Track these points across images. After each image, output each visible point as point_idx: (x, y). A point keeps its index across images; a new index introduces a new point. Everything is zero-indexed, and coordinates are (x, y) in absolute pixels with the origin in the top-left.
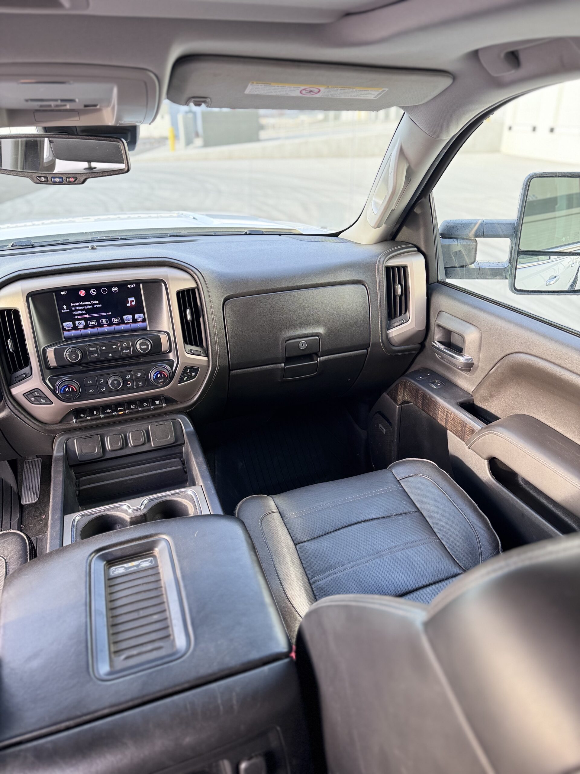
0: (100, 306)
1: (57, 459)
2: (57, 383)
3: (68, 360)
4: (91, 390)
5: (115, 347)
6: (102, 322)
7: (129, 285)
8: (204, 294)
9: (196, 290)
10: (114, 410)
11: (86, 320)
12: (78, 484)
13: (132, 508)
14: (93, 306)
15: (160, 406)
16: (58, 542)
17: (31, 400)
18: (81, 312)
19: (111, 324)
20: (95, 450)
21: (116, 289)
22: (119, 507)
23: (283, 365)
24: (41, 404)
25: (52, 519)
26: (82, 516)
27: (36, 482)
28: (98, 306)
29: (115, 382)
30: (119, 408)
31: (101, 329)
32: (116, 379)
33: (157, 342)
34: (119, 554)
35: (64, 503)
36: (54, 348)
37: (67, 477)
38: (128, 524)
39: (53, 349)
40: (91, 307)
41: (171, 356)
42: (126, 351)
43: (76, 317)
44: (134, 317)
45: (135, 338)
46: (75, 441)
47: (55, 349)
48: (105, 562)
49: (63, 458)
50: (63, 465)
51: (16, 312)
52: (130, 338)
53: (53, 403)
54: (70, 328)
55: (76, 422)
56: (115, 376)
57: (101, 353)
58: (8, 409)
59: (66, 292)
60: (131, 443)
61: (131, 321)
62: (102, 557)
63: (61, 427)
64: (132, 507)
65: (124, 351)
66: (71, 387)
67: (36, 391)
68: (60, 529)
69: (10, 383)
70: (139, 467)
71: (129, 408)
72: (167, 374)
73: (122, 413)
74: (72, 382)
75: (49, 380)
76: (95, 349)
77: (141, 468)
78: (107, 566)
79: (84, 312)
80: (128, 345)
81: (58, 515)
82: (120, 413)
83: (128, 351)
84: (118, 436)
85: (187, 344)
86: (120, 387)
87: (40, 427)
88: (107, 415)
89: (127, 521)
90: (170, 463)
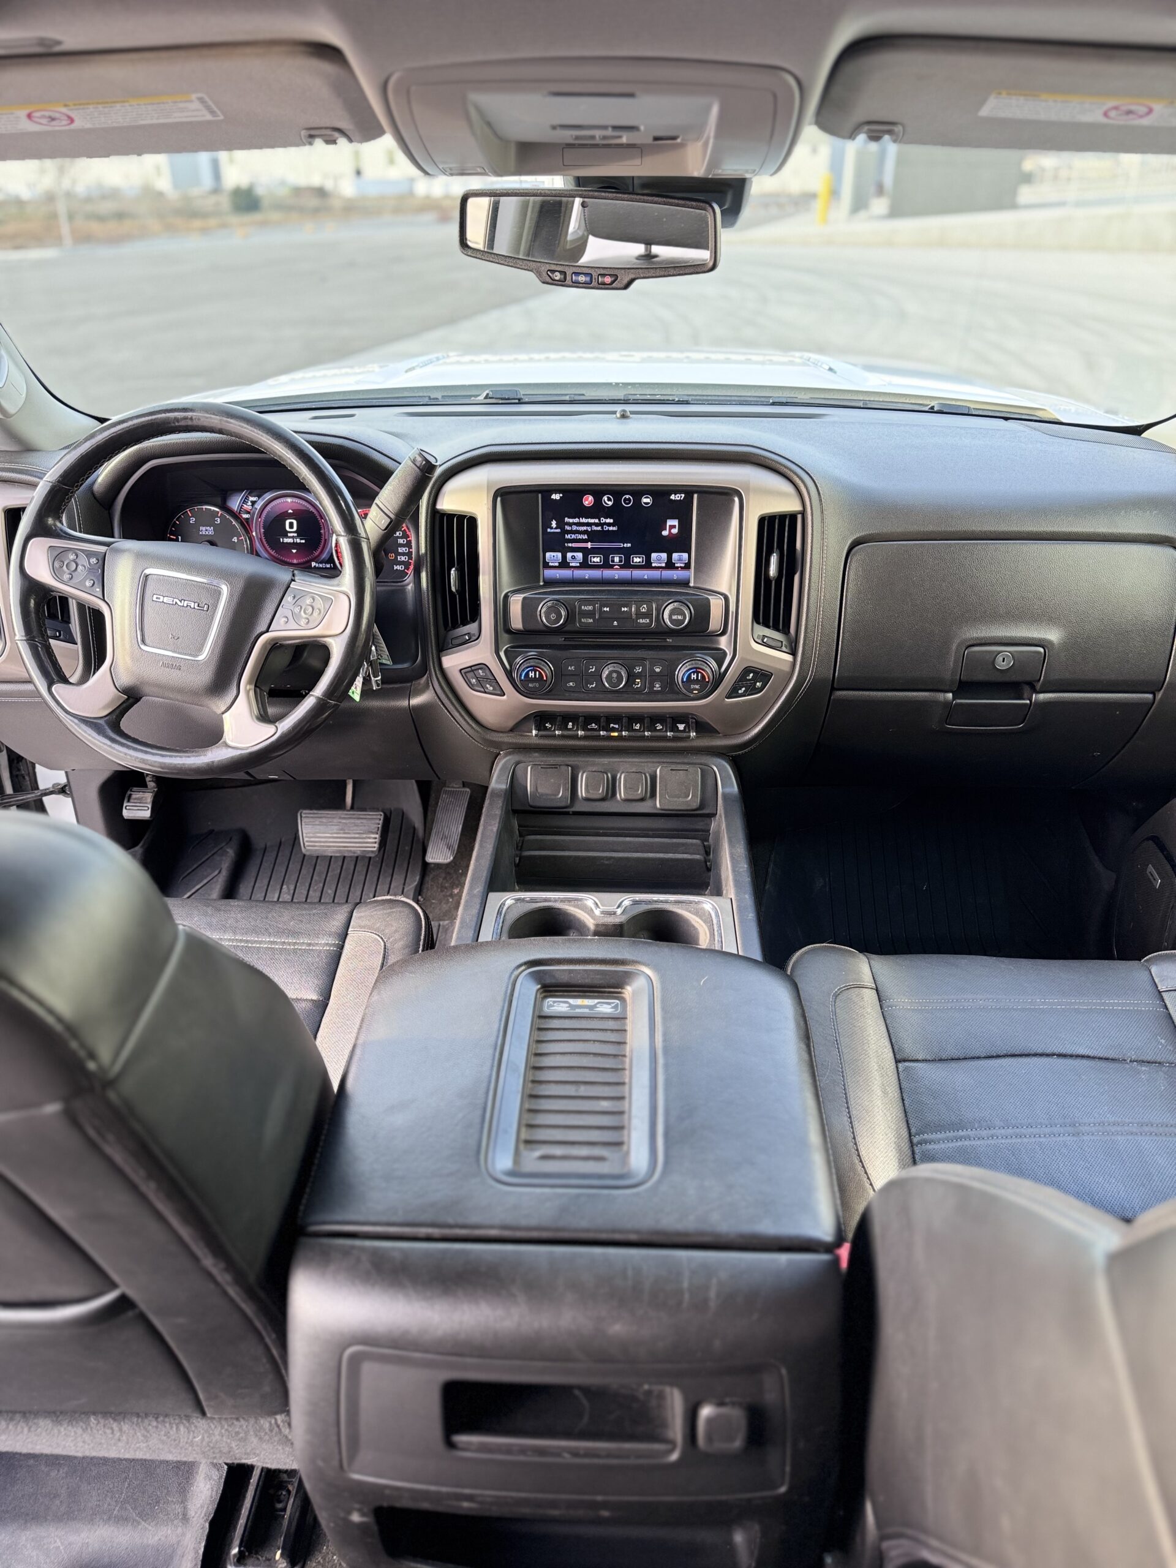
0: (615, 529)
1: (495, 794)
2: (518, 660)
3: (542, 621)
4: (571, 684)
5: (626, 609)
6: (613, 561)
7: (673, 495)
8: (812, 527)
9: (799, 517)
10: (603, 727)
11: (586, 552)
12: (520, 845)
13: (601, 907)
14: (602, 528)
15: (685, 735)
16: (471, 934)
17: (470, 682)
18: (580, 537)
19: (627, 565)
20: (559, 792)
21: (648, 500)
22: (581, 900)
23: (950, 695)
24: (485, 692)
25: (468, 893)
26: (518, 900)
27: (455, 829)
28: (611, 528)
29: (615, 675)
30: (612, 725)
31: (608, 573)
32: (616, 669)
33: (702, 613)
34: (564, 978)
35: (492, 872)
36: (523, 596)
37: (505, 828)
38: (591, 933)
39: (521, 599)
40: (599, 528)
41: (724, 642)
42: (644, 621)
43: (570, 545)
44: (670, 558)
45: (665, 598)
46: (529, 768)
47: (524, 599)
48: (539, 986)
49: (505, 794)
50: (502, 807)
51: (473, 521)
52: (655, 597)
53: (504, 695)
54: (557, 564)
55: (536, 735)
56: (615, 665)
57: (600, 617)
58: (433, 691)
59: (561, 495)
60: (621, 794)
61: (664, 565)
62: (537, 977)
63: (511, 740)
64: (603, 906)
65: (641, 621)
66: (540, 672)
67: (481, 669)
68: (479, 913)
69: (443, 647)
70: (628, 839)
71: (630, 728)
72: (709, 678)
73: (616, 734)
74: (543, 663)
75: (506, 652)
76: (590, 608)
77: (630, 842)
78: (541, 994)
79: (586, 537)
80: (650, 609)
81: (479, 889)
82: (613, 734)
83: (648, 621)
84: (601, 774)
85: (758, 623)
86: (621, 686)
87: (477, 732)
88: (589, 733)
89: (589, 929)
90: (683, 844)
